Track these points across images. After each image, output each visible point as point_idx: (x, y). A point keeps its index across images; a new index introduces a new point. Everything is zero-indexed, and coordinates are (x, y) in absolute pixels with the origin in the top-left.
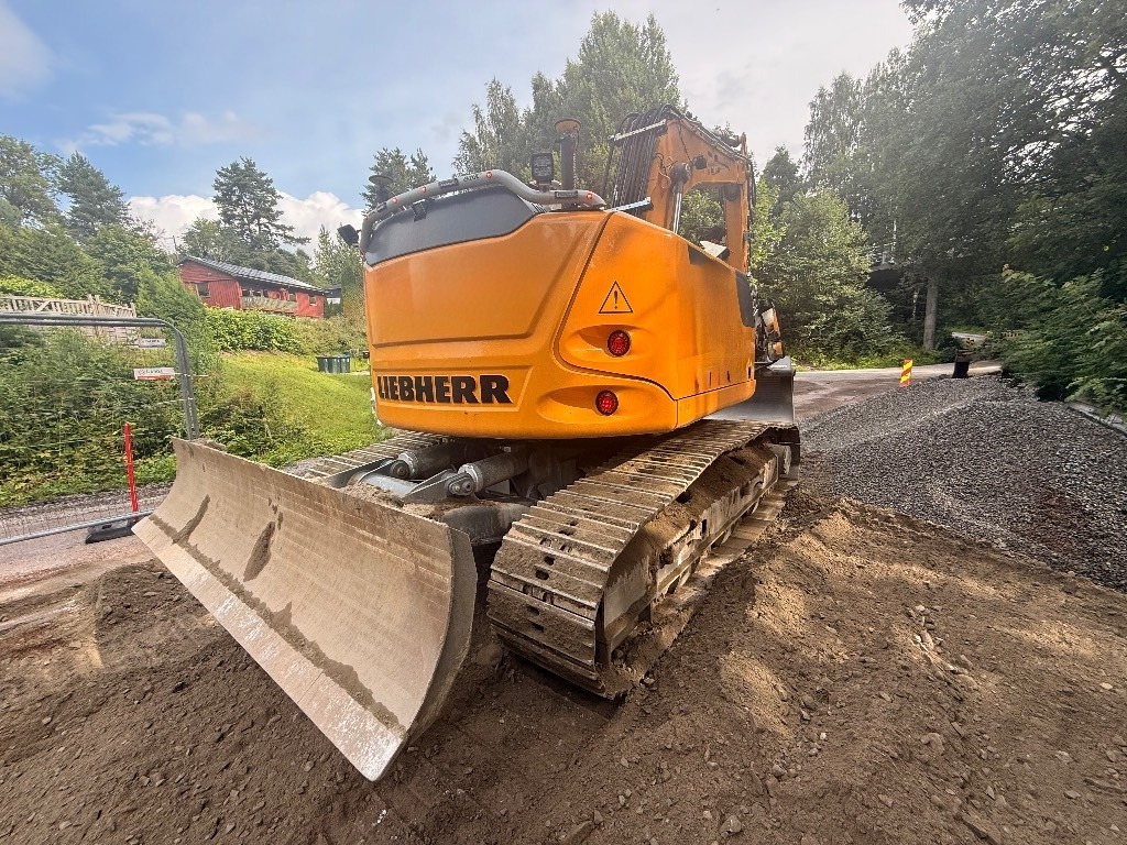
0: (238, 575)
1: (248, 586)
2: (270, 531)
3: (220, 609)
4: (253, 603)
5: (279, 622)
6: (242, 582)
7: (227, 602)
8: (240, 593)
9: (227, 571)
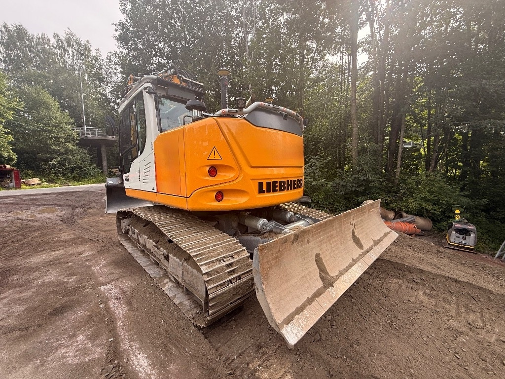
0: (361, 252)
1: (365, 249)
2: (353, 232)
3: (373, 257)
4: (371, 248)
5: (376, 243)
6: (363, 251)
7: (371, 256)
8: (368, 251)
9: (358, 256)
